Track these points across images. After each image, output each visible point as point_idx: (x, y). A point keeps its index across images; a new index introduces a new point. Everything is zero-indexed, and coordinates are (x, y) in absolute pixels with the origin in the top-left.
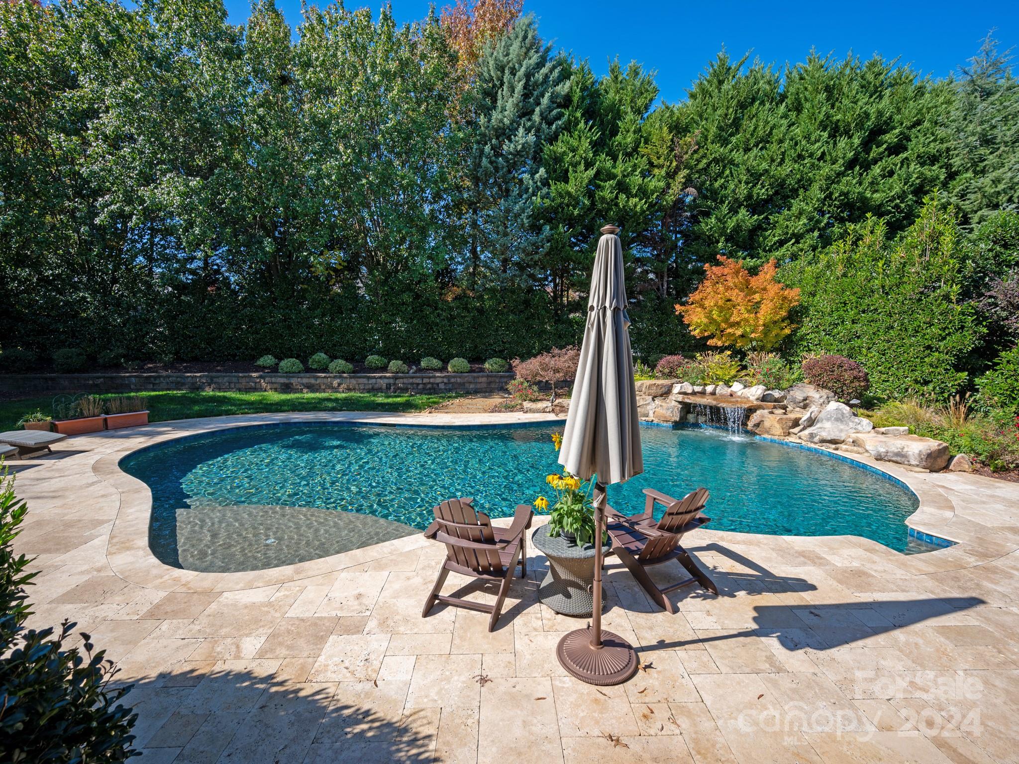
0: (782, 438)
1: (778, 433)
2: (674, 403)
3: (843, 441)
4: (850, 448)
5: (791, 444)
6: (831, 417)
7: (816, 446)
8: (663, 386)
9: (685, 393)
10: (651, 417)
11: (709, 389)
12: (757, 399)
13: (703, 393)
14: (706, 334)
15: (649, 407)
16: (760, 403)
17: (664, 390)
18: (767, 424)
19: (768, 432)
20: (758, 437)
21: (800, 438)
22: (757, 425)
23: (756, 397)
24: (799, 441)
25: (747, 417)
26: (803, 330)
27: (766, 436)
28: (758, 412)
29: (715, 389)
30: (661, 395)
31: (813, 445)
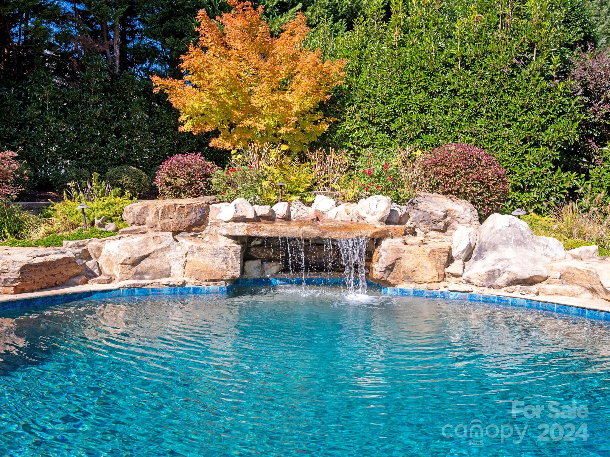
0: (434, 286)
1: (428, 278)
2: (225, 242)
3: (546, 279)
4: (560, 288)
5: (452, 295)
6: (508, 239)
7: (502, 293)
8: (191, 209)
9: (244, 220)
10: (177, 277)
11: (280, 209)
12: (381, 220)
13: (270, 218)
14: (208, 129)
15: (170, 255)
16: (385, 227)
17: (194, 217)
18: (407, 263)
19: (408, 278)
20: (389, 290)
21: (468, 282)
22: (390, 268)
23: (379, 216)
24: (468, 287)
25: (369, 255)
26: (347, 125)
27: (404, 286)
28: (385, 243)
29: (289, 211)
30: (188, 229)
31: (493, 292)
